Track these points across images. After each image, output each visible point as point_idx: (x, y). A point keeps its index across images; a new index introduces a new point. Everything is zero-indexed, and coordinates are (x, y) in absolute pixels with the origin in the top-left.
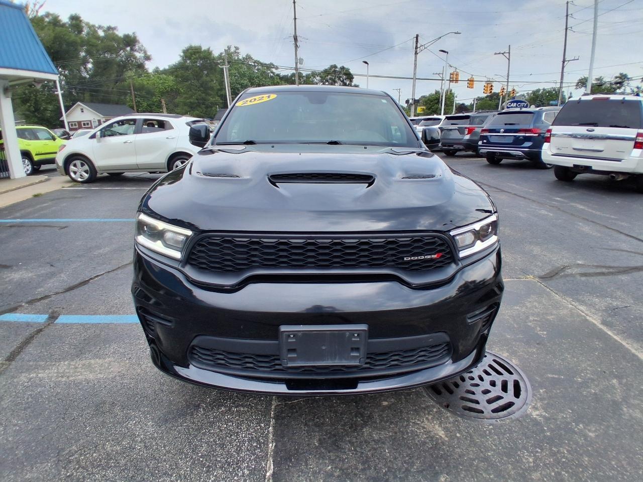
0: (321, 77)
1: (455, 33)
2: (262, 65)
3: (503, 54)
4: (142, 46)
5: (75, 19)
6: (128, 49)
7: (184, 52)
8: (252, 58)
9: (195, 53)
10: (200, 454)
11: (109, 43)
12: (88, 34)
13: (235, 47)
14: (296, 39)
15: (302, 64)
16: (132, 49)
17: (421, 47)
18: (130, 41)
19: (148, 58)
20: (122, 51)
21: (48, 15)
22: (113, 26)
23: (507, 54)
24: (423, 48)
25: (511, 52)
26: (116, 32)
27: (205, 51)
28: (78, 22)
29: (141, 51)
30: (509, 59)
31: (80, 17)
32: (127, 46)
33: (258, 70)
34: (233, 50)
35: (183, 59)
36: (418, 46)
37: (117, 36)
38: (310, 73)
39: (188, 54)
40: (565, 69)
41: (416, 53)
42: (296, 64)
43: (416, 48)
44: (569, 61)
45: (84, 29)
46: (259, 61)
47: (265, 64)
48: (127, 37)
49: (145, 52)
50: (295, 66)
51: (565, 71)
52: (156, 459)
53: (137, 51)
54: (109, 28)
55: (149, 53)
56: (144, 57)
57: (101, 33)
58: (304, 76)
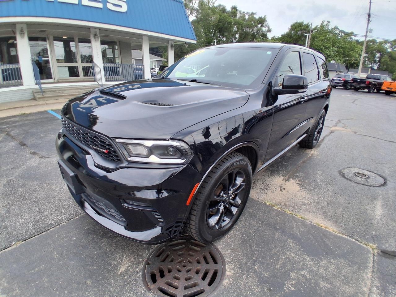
0: (391, 44)
2: (345, 33)
4: (268, 23)
5: (234, 8)
6: (259, 26)
7: (292, 26)
8: (338, 29)
9: (298, 27)
11: (250, 23)
12: (240, 18)
13: (327, 21)
14: (369, 15)
15: (371, 33)
16: (261, 26)
18: (261, 21)
19: (269, 31)
20: (255, 27)
21: (220, 6)
22: (254, 12)
26: (255, 16)
27: (305, 25)
28: (235, 10)
29: (266, 26)
31: (237, 8)
32: (259, 24)
33: (341, 36)
34: (325, 24)
35: (290, 31)
37: (255, 18)
38: (383, 40)
39: (294, 27)
42: (367, 32)
45: (238, 15)
46: (343, 31)
47: (347, 33)
48: (260, 18)
49: (269, 27)
50: (365, 34)
53: (264, 27)
54: (252, 14)
55: (270, 28)
56: (267, 30)
57: (247, 17)
58: (378, 43)
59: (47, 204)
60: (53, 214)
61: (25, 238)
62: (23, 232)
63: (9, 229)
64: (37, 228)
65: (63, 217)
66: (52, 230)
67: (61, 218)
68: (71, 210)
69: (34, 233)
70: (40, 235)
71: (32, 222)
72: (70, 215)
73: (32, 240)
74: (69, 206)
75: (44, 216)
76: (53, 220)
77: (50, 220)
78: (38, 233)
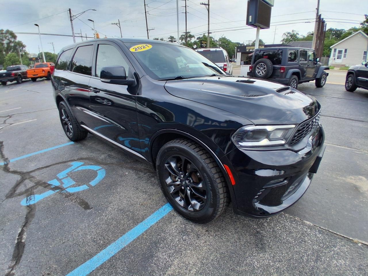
1: (93, 10)
3: (116, 24)
10: (293, 242)
17: (73, 17)
23: (118, 24)
24: (75, 17)
25: (120, 23)
30: (120, 28)
36: (72, 16)
40: (149, 34)
41: (71, 20)
43: (71, 17)
44: (150, 30)
51: (149, 35)
52: (290, 259)
59: (305, 258)
60: (310, 241)
61: (348, 241)
62: (347, 248)
63: (358, 264)
64: (333, 240)
65: (306, 229)
66: (323, 227)
67: (308, 229)
68: (294, 227)
69: (339, 238)
70: (335, 233)
71: (334, 250)
72: (300, 225)
73: (343, 234)
74: (290, 232)
75: (319, 246)
76: (316, 235)
77: (318, 237)
78: (335, 235)
